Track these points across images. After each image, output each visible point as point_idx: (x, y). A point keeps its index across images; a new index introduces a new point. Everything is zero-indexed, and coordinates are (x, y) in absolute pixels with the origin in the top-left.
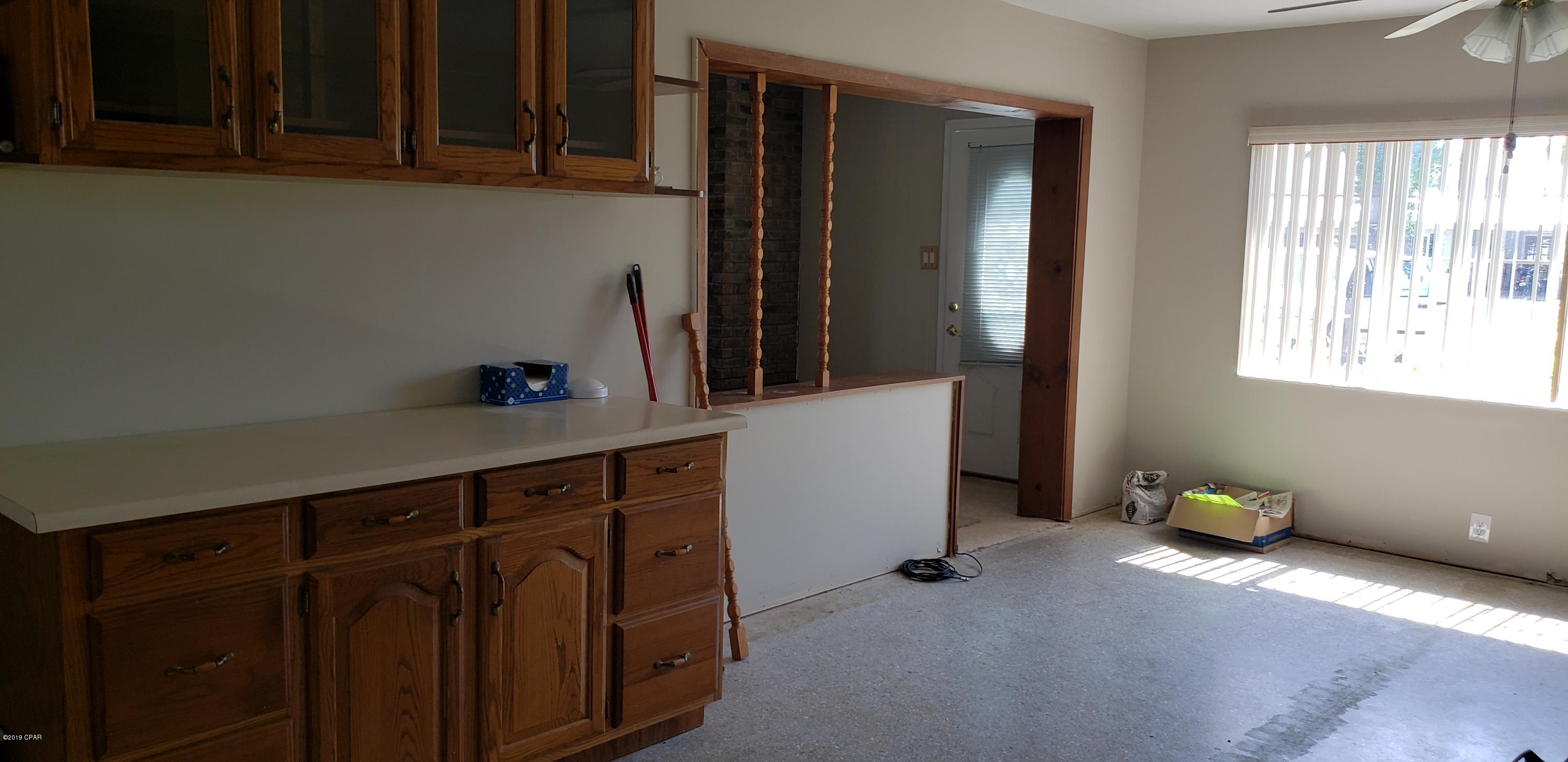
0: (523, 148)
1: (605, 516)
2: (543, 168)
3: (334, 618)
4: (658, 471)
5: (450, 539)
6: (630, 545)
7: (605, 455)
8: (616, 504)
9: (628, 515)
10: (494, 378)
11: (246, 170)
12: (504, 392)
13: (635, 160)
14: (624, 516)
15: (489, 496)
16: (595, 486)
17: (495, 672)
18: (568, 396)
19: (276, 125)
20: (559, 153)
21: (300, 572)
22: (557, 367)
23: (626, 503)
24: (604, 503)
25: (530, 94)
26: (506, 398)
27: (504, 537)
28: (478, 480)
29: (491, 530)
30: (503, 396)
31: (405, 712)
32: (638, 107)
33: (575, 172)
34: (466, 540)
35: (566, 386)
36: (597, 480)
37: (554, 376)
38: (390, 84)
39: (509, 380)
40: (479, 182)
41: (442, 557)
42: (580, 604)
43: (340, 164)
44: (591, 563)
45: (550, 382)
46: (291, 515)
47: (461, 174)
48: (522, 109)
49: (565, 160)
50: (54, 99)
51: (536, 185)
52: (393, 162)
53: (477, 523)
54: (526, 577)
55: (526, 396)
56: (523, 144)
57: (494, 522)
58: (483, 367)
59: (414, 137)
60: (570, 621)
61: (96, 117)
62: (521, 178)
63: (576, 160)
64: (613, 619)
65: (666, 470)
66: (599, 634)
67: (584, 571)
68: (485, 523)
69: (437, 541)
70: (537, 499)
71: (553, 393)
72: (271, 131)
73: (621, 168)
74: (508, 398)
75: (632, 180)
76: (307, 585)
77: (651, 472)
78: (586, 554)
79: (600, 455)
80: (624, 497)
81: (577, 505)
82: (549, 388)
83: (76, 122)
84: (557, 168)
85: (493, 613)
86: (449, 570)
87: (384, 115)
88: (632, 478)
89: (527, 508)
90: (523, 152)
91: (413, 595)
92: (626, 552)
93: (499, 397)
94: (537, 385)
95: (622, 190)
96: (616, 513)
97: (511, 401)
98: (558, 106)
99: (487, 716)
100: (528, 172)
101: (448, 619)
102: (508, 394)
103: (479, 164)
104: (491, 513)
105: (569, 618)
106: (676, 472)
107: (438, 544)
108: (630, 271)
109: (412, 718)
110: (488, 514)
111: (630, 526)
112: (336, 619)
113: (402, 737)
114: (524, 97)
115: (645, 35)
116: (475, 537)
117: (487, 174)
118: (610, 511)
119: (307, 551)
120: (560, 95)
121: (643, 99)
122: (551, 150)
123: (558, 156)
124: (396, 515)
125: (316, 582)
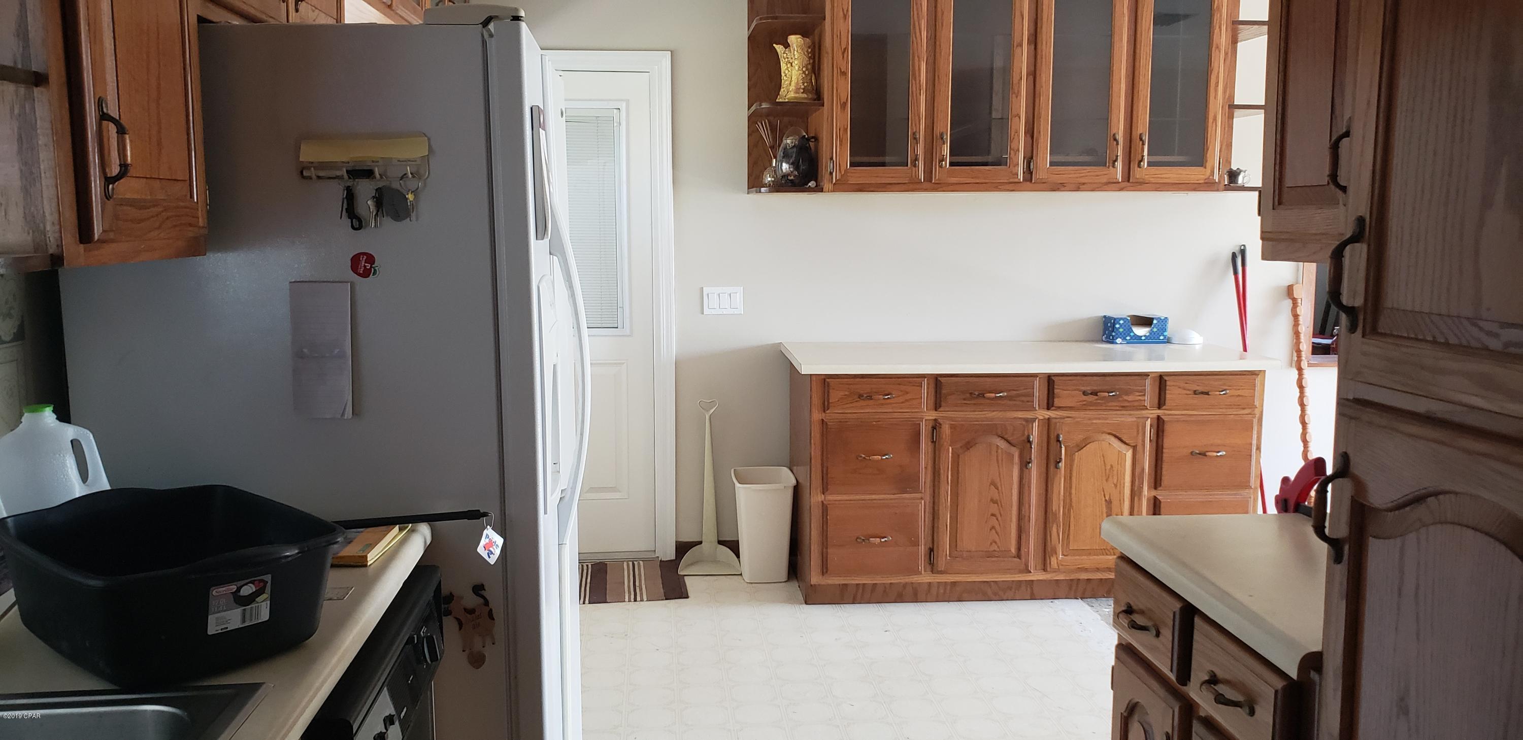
0: (1111, 165)
1: (1146, 419)
2: (1127, 177)
3: (950, 448)
4: (1195, 392)
5: (1029, 415)
6: (1167, 442)
7: (1149, 375)
8: (1159, 412)
9: (1168, 421)
10: (1109, 325)
11: (926, 190)
12: (1114, 334)
13: (1205, 168)
14: (1164, 421)
15: (1056, 391)
16: (1140, 396)
17: (1057, 505)
18: (1168, 341)
19: (944, 163)
20: (1139, 166)
21: (934, 418)
22: (1159, 319)
23: (1167, 412)
24: (1147, 409)
25: (1119, 128)
26: (1115, 338)
27: (1066, 419)
28: (1050, 380)
29: (1058, 413)
30: (1113, 336)
31: (993, 515)
32: (1210, 129)
33: (1153, 179)
34: (1041, 418)
35: (1165, 334)
36: (1141, 392)
37: (1155, 326)
38: (1017, 132)
39: (1117, 326)
40: (1078, 189)
41: (1022, 424)
42: (1124, 475)
43: (982, 183)
44: (1134, 448)
45: (1151, 330)
46: (928, 384)
47: (1065, 185)
48: (1112, 139)
49: (1144, 171)
50: (832, 159)
51: (1121, 189)
52: (1016, 180)
53: (1049, 407)
54: (1082, 448)
55: (1131, 338)
56: (1111, 162)
57: (1059, 408)
58: (1105, 317)
59: (1032, 164)
60: (1116, 486)
61: (850, 166)
62: (1110, 185)
63: (1154, 170)
64: (1154, 493)
65: (1202, 393)
66: (1140, 499)
67: (1129, 454)
68: (1053, 408)
69: (1020, 415)
70: (1091, 398)
71: (1154, 338)
72: (941, 166)
73: (1195, 174)
74: (1117, 338)
75: (1202, 182)
76: (936, 426)
77: (1188, 392)
78: (1132, 443)
79: (1145, 375)
80: (1164, 407)
81: (1123, 407)
82: (1151, 334)
83: (840, 170)
84: (1138, 177)
85: (1057, 467)
86: (1026, 434)
87: (1012, 151)
88: (1172, 394)
89: (1084, 403)
90: (1111, 167)
91: (1002, 444)
92: (1164, 447)
93: (1111, 337)
94: (1141, 331)
95: (1195, 190)
96: (1159, 418)
97: (1119, 340)
98: (1141, 135)
99: (1050, 532)
100: (1115, 181)
101: (1025, 464)
102: (1117, 336)
103: (1077, 178)
104: (1057, 402)
105: (1115, 483)
106: (1208, 395)
107: (1020, 416)
108: (1237, 250)
109: (997, 519)
110: (1055, 402)
111: (1168, 428)
112: (952, 449)
113: (991, 530)
114: (1114, 131)
115: (1218, 77)
116: (1047, 417)
117: (1084, 184)
118: (1155, 416)
119: (937, 407)
120: (1143, 125)
121: (1214, 123)
122: (1134, 165)
123: (1139, 169)
124: (990, 393)
125: (940, 424)
